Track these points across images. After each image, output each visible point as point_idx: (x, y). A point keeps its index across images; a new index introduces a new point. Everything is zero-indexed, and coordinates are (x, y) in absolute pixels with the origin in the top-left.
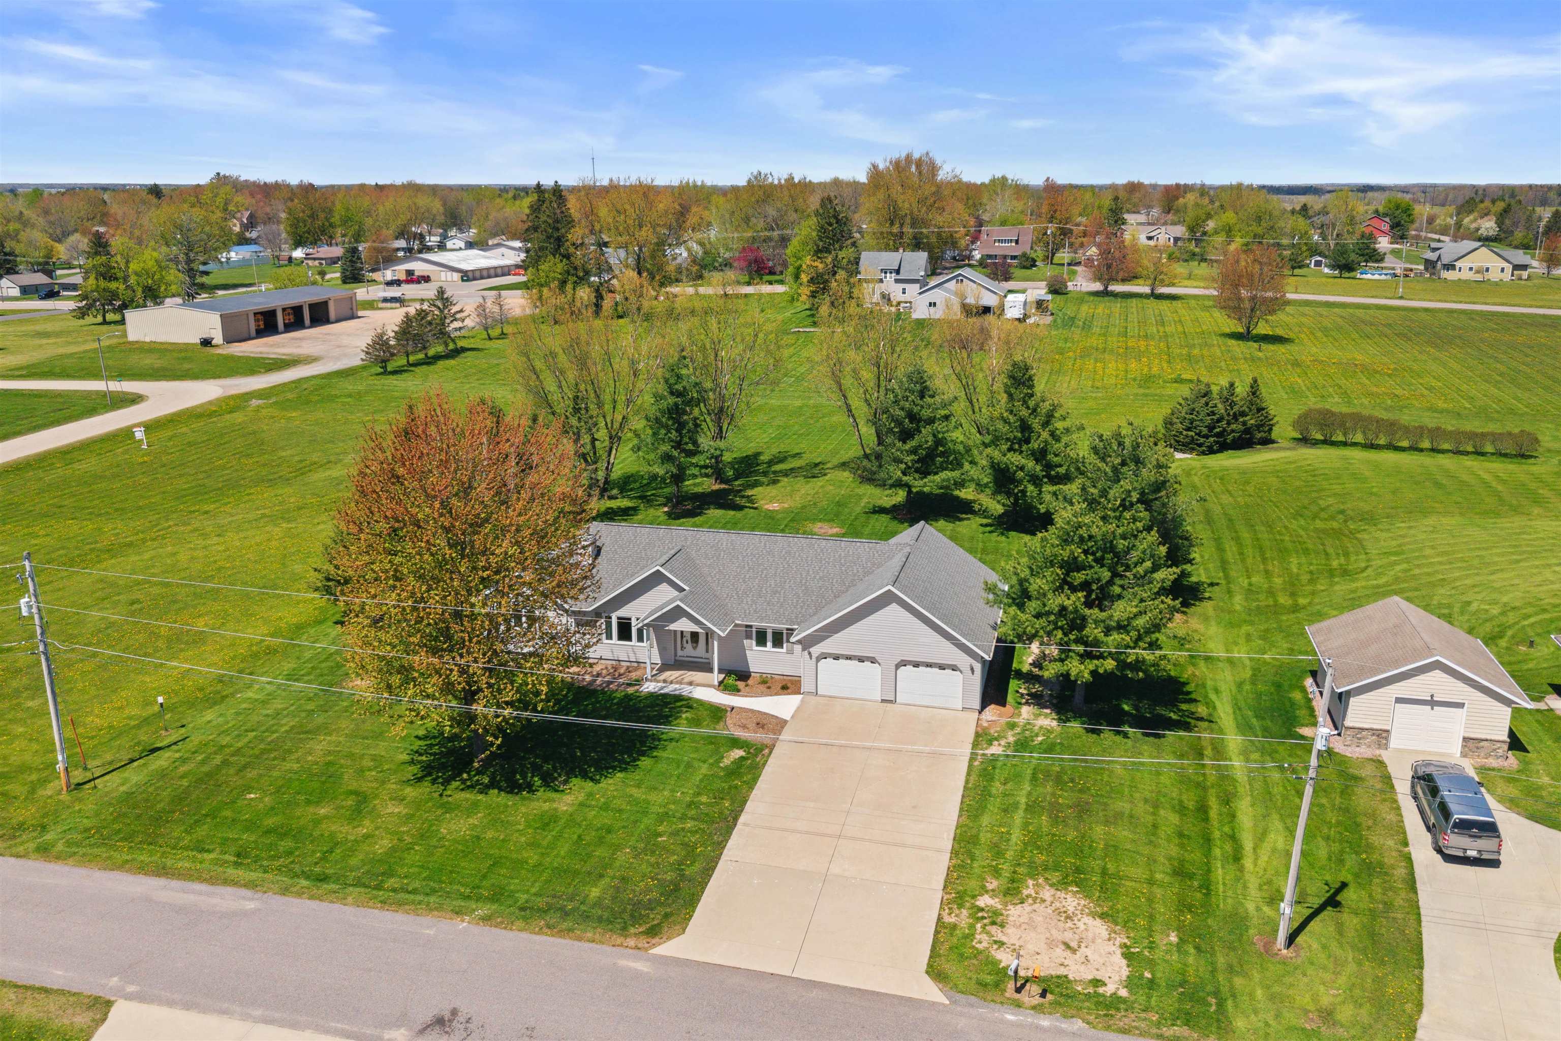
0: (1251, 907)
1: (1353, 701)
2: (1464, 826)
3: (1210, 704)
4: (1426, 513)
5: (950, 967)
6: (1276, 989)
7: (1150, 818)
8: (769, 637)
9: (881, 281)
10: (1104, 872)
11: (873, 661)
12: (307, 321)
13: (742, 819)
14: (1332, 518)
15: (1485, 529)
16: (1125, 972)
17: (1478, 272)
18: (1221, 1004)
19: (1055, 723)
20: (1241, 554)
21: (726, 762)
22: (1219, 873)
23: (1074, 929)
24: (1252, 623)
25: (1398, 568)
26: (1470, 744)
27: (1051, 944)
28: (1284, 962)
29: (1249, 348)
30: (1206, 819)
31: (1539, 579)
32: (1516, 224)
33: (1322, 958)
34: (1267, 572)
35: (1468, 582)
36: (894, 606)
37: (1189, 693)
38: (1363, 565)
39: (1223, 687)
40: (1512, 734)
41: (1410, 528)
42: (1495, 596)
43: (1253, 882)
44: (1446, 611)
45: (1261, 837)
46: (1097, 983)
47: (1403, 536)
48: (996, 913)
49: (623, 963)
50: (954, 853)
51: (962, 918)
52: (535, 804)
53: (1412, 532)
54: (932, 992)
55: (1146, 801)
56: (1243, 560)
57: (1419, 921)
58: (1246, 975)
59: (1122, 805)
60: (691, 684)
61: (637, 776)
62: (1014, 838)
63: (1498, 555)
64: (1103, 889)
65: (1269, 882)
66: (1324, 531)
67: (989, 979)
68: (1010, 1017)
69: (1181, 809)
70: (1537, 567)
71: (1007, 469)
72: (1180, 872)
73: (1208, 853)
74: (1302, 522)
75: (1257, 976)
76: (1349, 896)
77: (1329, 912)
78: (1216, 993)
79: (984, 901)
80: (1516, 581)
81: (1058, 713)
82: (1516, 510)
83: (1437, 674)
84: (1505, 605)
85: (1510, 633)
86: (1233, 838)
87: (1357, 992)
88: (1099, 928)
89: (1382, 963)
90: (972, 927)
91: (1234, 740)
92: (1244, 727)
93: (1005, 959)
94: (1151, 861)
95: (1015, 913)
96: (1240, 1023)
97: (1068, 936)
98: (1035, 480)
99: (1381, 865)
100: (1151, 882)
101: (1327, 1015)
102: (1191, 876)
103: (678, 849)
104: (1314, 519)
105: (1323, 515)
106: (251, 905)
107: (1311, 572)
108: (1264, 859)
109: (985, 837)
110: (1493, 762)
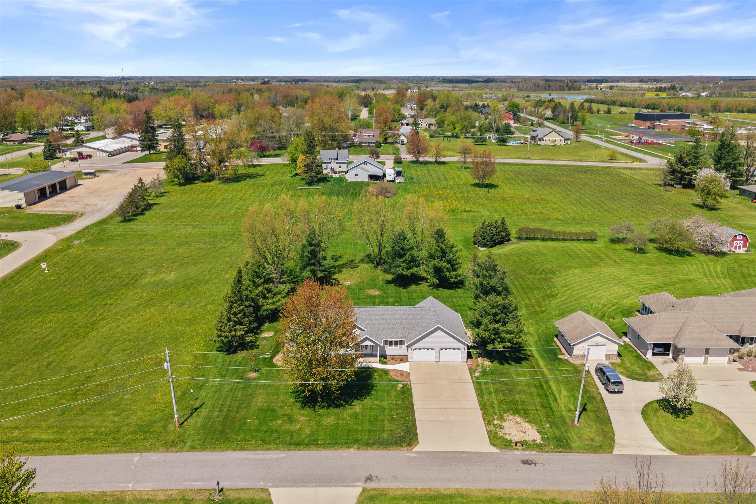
0: (564, 413)
1: (575, 347)
2: (614, 383)
3: (530, 350)
4: (570, 268)
5: (496, 442)
6: (578, 435)
7: (529, 391)
8: (393, 343)
9: (330, 163)
10: (523, 409)
11: (432, 349)
12: (58, 191)
13: (415, 407)
14: (541, 273)
15: (589, 273)
16: (540, 437)
17: (552, 142)
18: (567, 441)
19: (490, 363)
20: (518, 291)
21: (399, 389)
22: (553, 405)
23: (522, 426)
24: (531, 319)
25: (568, 292)
26: (608, 356)
27: (518, 431)
28: (578, 427)
29: (484, 192)
30: (543, 389)
31: (609, 293)
32: (559, 113)
33: (586, 425)
34: (529, 298)
35: (590, 296)
36: (439, 331)
37: (523, 347)
38: (557, 292)
39: (531, 344)
40: (618, 353)
41: (566, 275)
42: (599, 301)
43: (563, 406)
44: (586, 308)
45: (560, 393)
46: (534, 440)
47: (565, 279)
48: (500, 425)
49: (407, 455)
50: (481, 409)
51: (491, 428)
52: (348, 411)
53: (567, 277)
54: (494, 450)
55: (526, 385)
56: (520, 294)
57: (607, 411)
58: (570, 433)
59: (520, 388)
60: (370, 362)
61: (374, 397)
62: (495, 402)
63: (597, 284)
64: (525, 414)
65: (566, 406)
66: (540, 279)
67: (507, 444)
68: (517, 453)
69: (536, 387)
70: (608, 288)
71: (440, 268)
72: (543, 406)
73: (548, 400)
74: (532, 276)
75: (573, 433)
76: (588, 407)
77: (584, 412)
78: (565, 439)
79: (496, 422)
80: (604, 294)
81: (489, 359)
82: (596, 265)
83: (598, 337)
84: (603, 304)
85: (607, 315)
86: (552, 394)
87: (598, 433)
88: (528, 425)
89: (602, 424)
90: (496, 430)
91: (542, 363)
92: (542, 357)
93: (509, 438)
94: (535, 404)
95: (505, 424)
96: (573, 445)
97: (521, 429)
98: (448, 270)
99: (593, 396)
100: (537, 410)
101: (593, 440)
102: (546, 407)
103: (401, 419)
104: (535, 274)
105: (538, 272)
106: (283, 455)
107: (542, 297)
108: (563, 399)
109: (487, 403)
110: (614, 361)
